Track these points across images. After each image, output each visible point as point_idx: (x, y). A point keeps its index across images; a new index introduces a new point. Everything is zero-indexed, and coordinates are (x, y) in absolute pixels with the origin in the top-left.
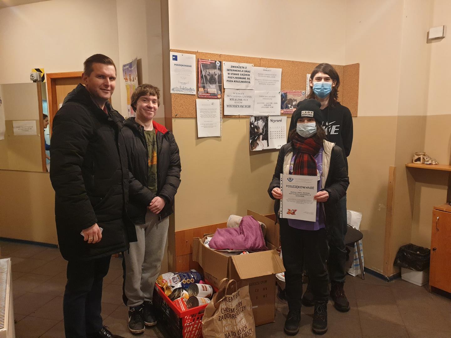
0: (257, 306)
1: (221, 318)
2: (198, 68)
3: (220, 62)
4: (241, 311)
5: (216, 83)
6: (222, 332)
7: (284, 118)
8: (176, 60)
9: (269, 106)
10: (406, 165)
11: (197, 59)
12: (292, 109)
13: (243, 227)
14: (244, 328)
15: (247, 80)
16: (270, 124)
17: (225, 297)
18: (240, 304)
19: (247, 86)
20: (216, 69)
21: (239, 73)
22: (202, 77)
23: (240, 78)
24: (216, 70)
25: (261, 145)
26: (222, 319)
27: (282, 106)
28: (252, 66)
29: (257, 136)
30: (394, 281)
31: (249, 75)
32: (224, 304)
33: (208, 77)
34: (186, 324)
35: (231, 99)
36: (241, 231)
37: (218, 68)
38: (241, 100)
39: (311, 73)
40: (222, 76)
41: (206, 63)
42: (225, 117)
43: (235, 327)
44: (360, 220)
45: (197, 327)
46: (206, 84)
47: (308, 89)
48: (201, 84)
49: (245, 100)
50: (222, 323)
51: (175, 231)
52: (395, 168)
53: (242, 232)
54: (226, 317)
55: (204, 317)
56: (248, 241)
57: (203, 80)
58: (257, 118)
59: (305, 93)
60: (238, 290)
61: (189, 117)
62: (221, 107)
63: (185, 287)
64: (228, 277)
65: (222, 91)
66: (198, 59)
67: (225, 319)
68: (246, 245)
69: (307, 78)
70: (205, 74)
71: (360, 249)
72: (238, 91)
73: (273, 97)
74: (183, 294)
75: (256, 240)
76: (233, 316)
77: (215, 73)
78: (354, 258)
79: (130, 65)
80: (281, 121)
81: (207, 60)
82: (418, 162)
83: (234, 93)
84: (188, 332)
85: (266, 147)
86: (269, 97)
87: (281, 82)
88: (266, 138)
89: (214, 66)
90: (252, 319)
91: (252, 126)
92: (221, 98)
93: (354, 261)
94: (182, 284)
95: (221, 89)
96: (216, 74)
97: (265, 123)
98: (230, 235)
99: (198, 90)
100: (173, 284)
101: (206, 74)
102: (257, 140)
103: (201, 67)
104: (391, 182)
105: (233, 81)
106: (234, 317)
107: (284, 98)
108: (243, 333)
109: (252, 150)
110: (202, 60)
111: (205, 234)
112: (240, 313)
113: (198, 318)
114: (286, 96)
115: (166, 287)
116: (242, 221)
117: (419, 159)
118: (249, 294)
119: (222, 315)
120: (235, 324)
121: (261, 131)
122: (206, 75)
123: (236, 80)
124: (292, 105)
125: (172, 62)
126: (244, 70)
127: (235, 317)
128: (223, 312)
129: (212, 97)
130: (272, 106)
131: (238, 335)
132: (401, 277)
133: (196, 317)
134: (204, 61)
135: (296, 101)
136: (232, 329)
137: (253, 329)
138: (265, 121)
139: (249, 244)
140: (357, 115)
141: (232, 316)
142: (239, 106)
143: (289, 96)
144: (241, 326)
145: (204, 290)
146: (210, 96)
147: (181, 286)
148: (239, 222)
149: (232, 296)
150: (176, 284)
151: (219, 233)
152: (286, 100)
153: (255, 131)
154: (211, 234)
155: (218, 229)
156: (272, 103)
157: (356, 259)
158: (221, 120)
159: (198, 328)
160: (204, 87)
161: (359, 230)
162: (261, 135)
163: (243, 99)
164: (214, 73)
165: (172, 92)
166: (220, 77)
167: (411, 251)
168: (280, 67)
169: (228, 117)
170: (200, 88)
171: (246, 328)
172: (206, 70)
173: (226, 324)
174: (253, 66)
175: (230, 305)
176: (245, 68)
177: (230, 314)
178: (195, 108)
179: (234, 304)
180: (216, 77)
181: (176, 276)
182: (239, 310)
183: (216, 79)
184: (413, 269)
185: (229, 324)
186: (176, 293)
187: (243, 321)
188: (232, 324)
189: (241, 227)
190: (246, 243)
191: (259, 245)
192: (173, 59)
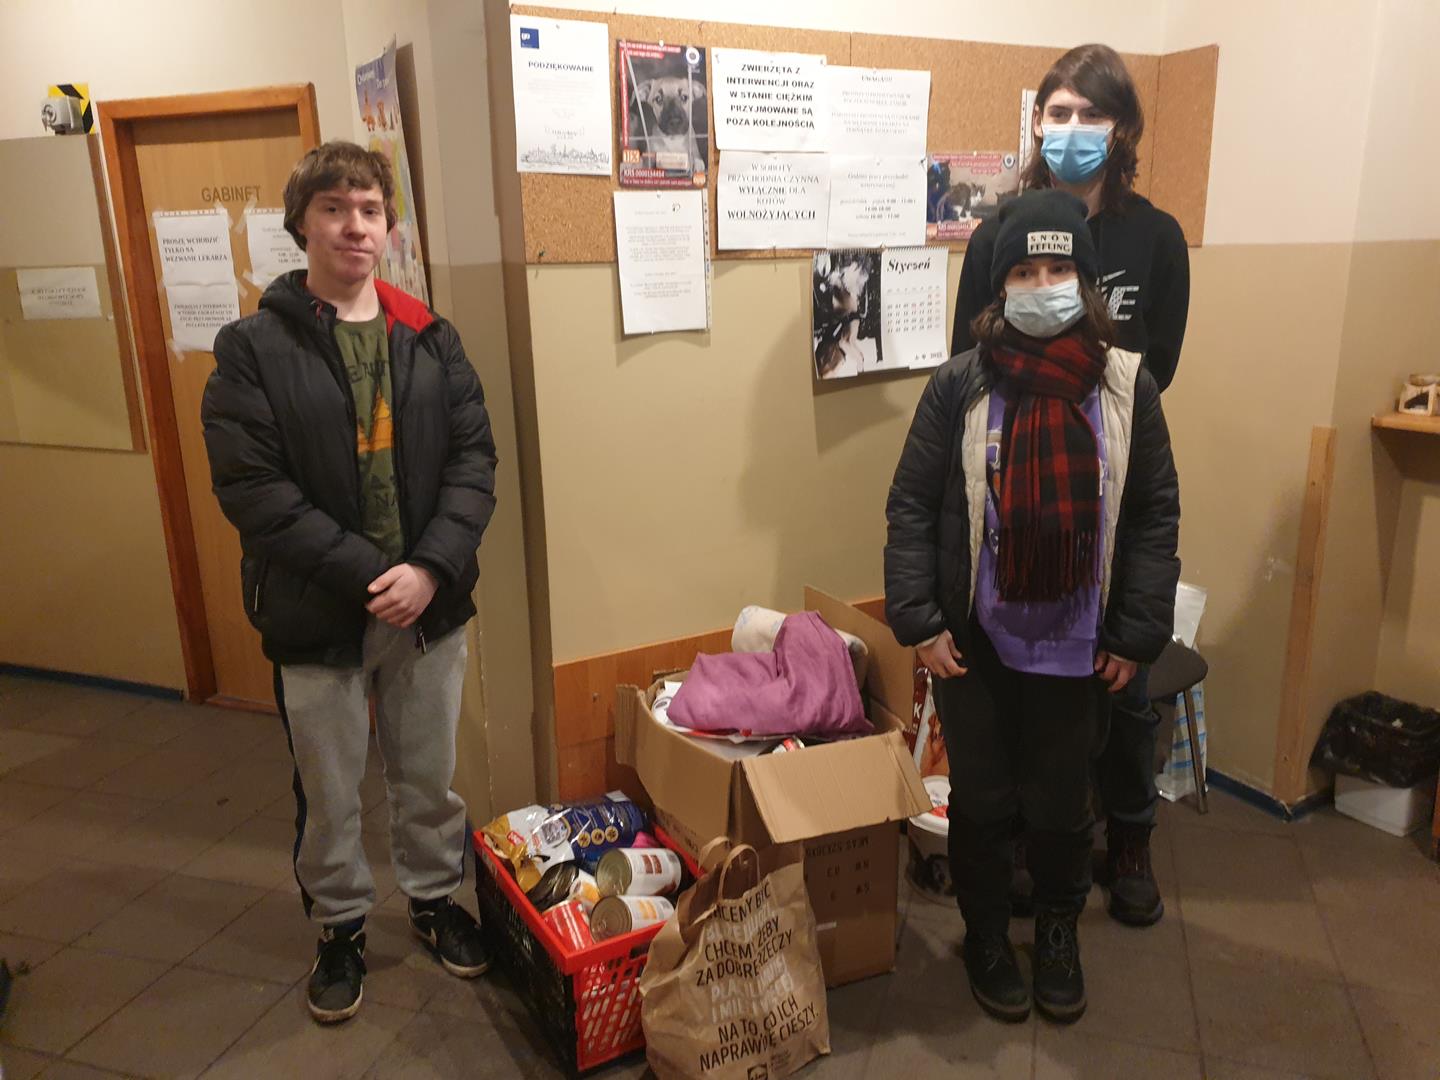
0: (834, 925)
1: (704, 978)
2: (617, 76)
3: (702, 51)
4: (777, 947)
5: (685, 131)
6: (707, 1021)
7: (940, 255)
8: (534, 47)
9: (885, 213)
10: (1373, 419)
11: (614, 42)
12: (967, 223)
13: (788, 653)
14: (787, 1006)
15: (800, 117)
16: (887, 277)
17: (718, 907)
18: (773, 925)
19: (803, 140)
20: (687, 77)
21: (773, 90)
22: (633, 109)
23: (777, 110)
24: (684, 81)
25: (856, 357)
26: (710, 980)
27: (933, 210)
28: (822, 62)
29: (840, 325)
30: (1308, 819)
31: (810, 98)
32: (714, 930)
33: (658, 110)
34: (585, 994)
35: (742, 190)
36: (780, 667)
37: (694, 75)
38: (782, 190)
39: (1037, 87)
40: (709, 102)
41: (648, 55)
42: (722, 257)
43: (754, 1007)
44: (1199, 613)
45: (624, 1002)
46: (650, 134)
47: (1027, 144)
48: (629, 136)
49: (795, 190)
50: (709, 993)
51: (555, 664)
52: (1333, 433)
53: (780, 670)
54: (723, 970)
55: (648, 969)
56: (801, 704)
57: (636, 118)
58: (840, 259)
59: (1017, 161)
60: (762, 879)
61: (588, 260)
62: (707, 218)
63: (584, 860)
64: (731, 830)
65: (711, 158)
66: (618, 42)
67: (719, 977)
68: (795, 716)
69: (1023, 106)
70: (644, 97)
71: (1196, 711)
72: (769, 160)
73: (897, 177)
74: (578, 886)
75: (830, 697)
76: (747, 968)
77: (683, 93)
78: (1175, 742)
79: (379, 66)
80: (927, 265)
81: (654, 44)
82: (1419, 411)
83: (754, 167)
84: (596, 1020)
85: (871, 365)
86: (885, 177)
87: (928, 121)
88: (872, 328)
89: (675, 65)
90: (816, 974)
91: (823, 287)
92: (705, 186)
93: (1174, 751)
94: (576, 848)
95: (706, 150)
96: (686, 98)
97: (870, 275)
98: (741, 678)
99: (619, 159)
100: (546, 850)
101: (647, 97)
102: (838, 337)
103: (629, 71)
104: (1314, 484)
105: (751, 123)
106: (749, 972)
107: (938, 179)
108: (784, 1023)
109: (821, 374)
110: (634, 46)
111: (656, 673)
112: (770, 957)
113: (628, 972)
114: (947, 173)
115: (522, 862)
116: (783, 631)
117: (1421, 400)
118: (802, 891)
119: (710, 965)
120: (753, 995)
121: (854, 304)
122: (650, 101)
123: (761, 116)
124: (967, 207)
125: (520, 55)
126: (791, 77)
127: (753, 971)
128: (712, 954)
129: (674, 183)
130: (893, 212)
131: (765, 1028)
132: (1333, 802)
133: (623, 967)
134: (640, 46)
135: (983, 193)
136: (745, 1010)
137: (820, 1008)
138: (869, 265)
139: (808, 713)
140: (1201, 241)
141: (742, 968)
142: (775, 215)
143: (958, 176)
144: (775, 1000)
145: (652, 872)
146: (665, 178)
147: (571, 856)
148: (774, 633)
149: (742, 902)
150: (556, 846)
151: (704, 672)
152: (945, 186)
153: (832, 305)
154: (677, 672)
155: (702, 656)
156: (894, 201)
157: (1180, 745)
158: (707, 270)
159: (630, 1003)
160: (642, 147)
161: (1195, 648)
162: (856, 318)
163: (787, 186)
164: (680, 91)
165: (521, 167)
166: (703, 107)
167: (1374, 721)
168: (923, 66)
169: (733, 255)
170: (627, 148)
171: (794, 1006)
172: (647, 82)
173: (723, 997)
174: (825, 62)
175: (736, 934)
176: (794, 70)
177: (736, 963)
178: (610, 224)
179: (747, 931)
180: (688, 107)
181: (556, 817)
182: (770, 946)
183: (685, 115)
184: (1379, 780)
185: (733, 993)
186: (556, 880)
187: (784, 984)
188: (742, 995)
189: (778, 650)
190: (796, 709)
191: (841, 716)
192: (522, 41)
